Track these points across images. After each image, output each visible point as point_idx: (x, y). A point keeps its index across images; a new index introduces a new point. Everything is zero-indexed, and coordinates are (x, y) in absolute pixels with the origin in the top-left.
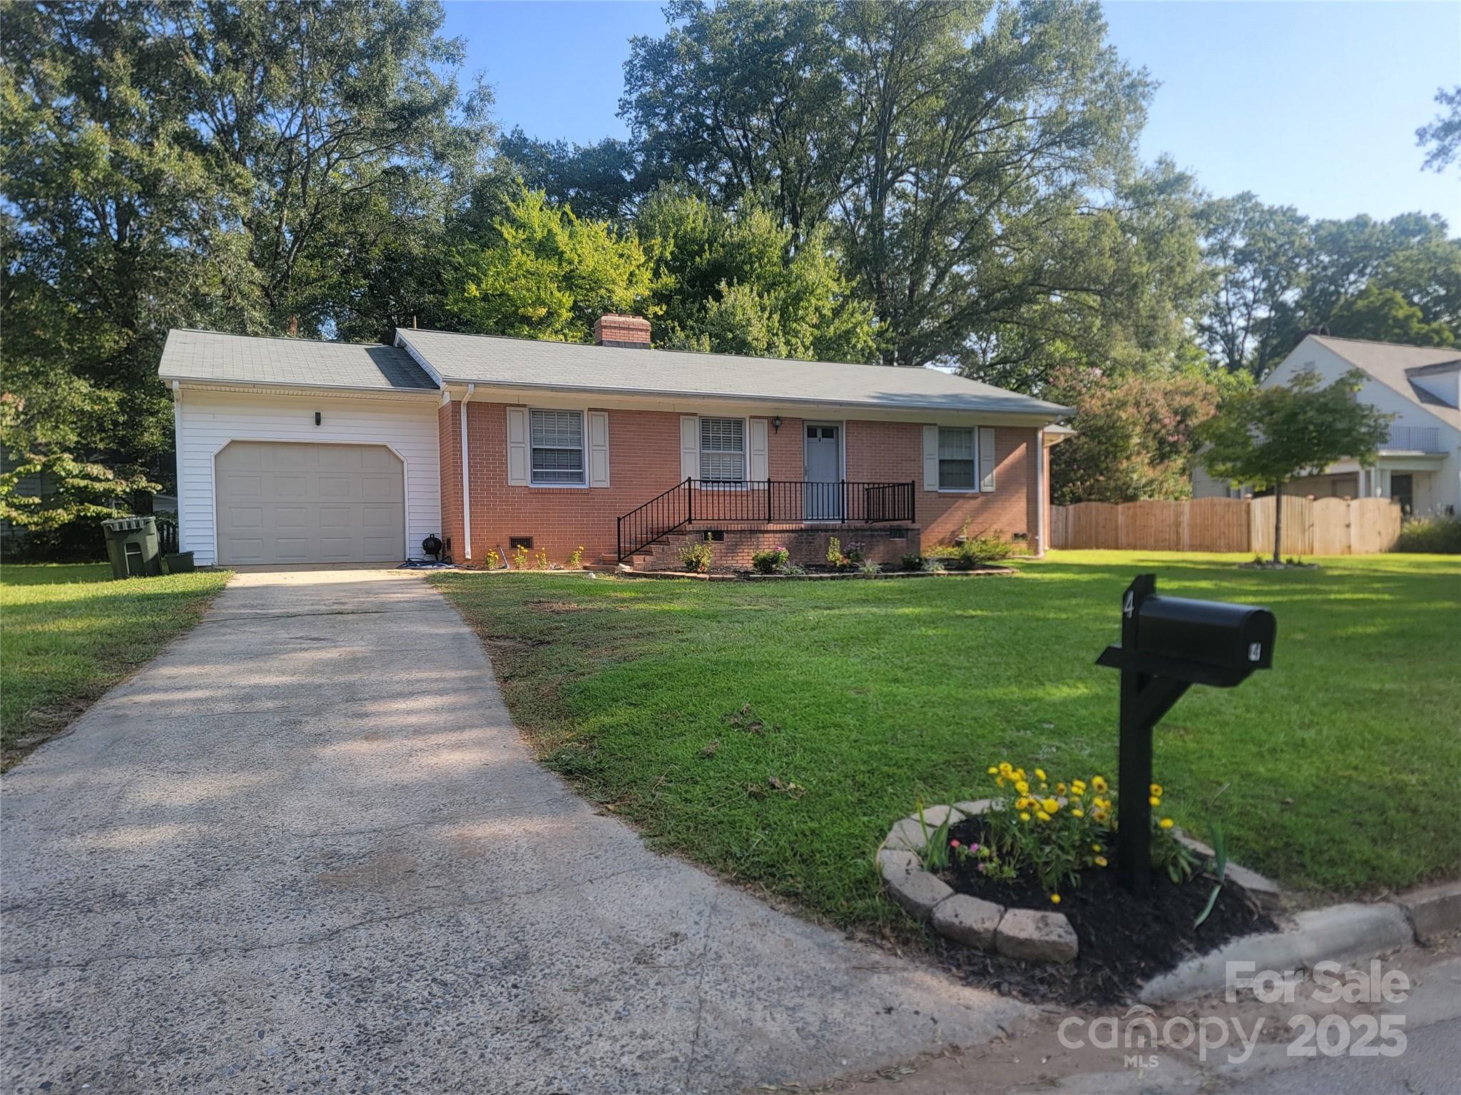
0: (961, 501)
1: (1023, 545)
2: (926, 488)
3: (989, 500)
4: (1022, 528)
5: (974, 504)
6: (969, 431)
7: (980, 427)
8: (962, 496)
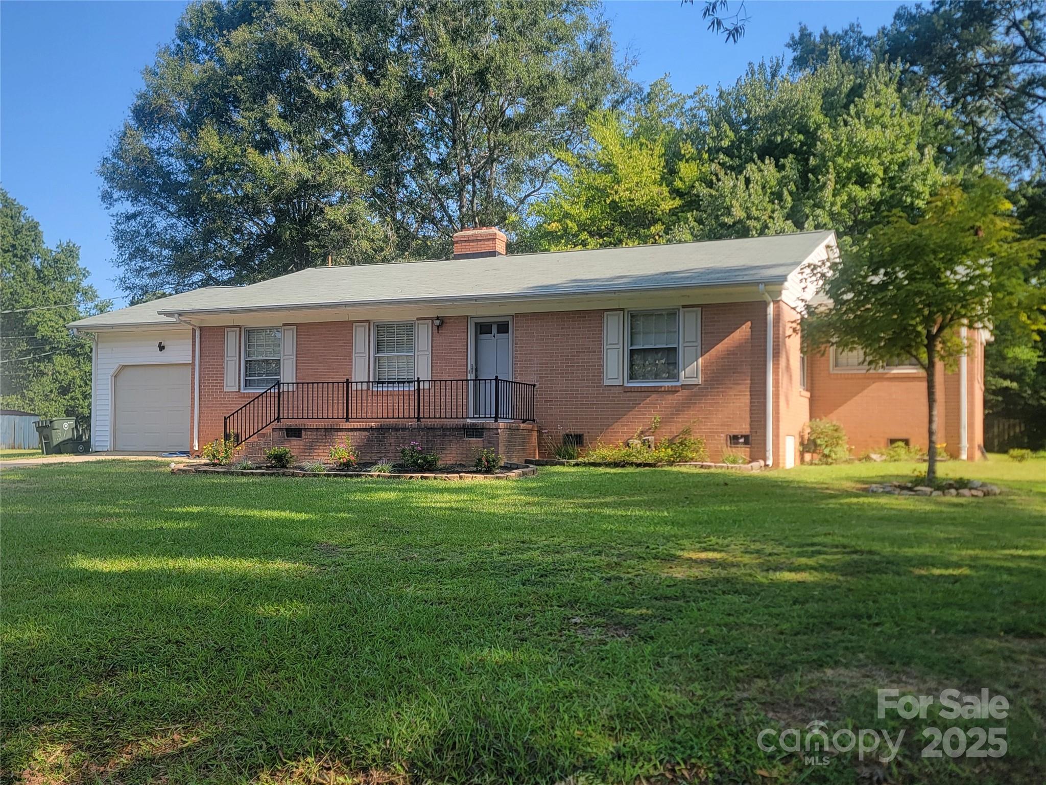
0: (654, 396)
1: (742, 452)
2: (607, 382)
3: (695, 394)
4: (743, 428)
5: (671, 399)
6: (672, 314)
7: (684, 307)
8: (655, 390)
